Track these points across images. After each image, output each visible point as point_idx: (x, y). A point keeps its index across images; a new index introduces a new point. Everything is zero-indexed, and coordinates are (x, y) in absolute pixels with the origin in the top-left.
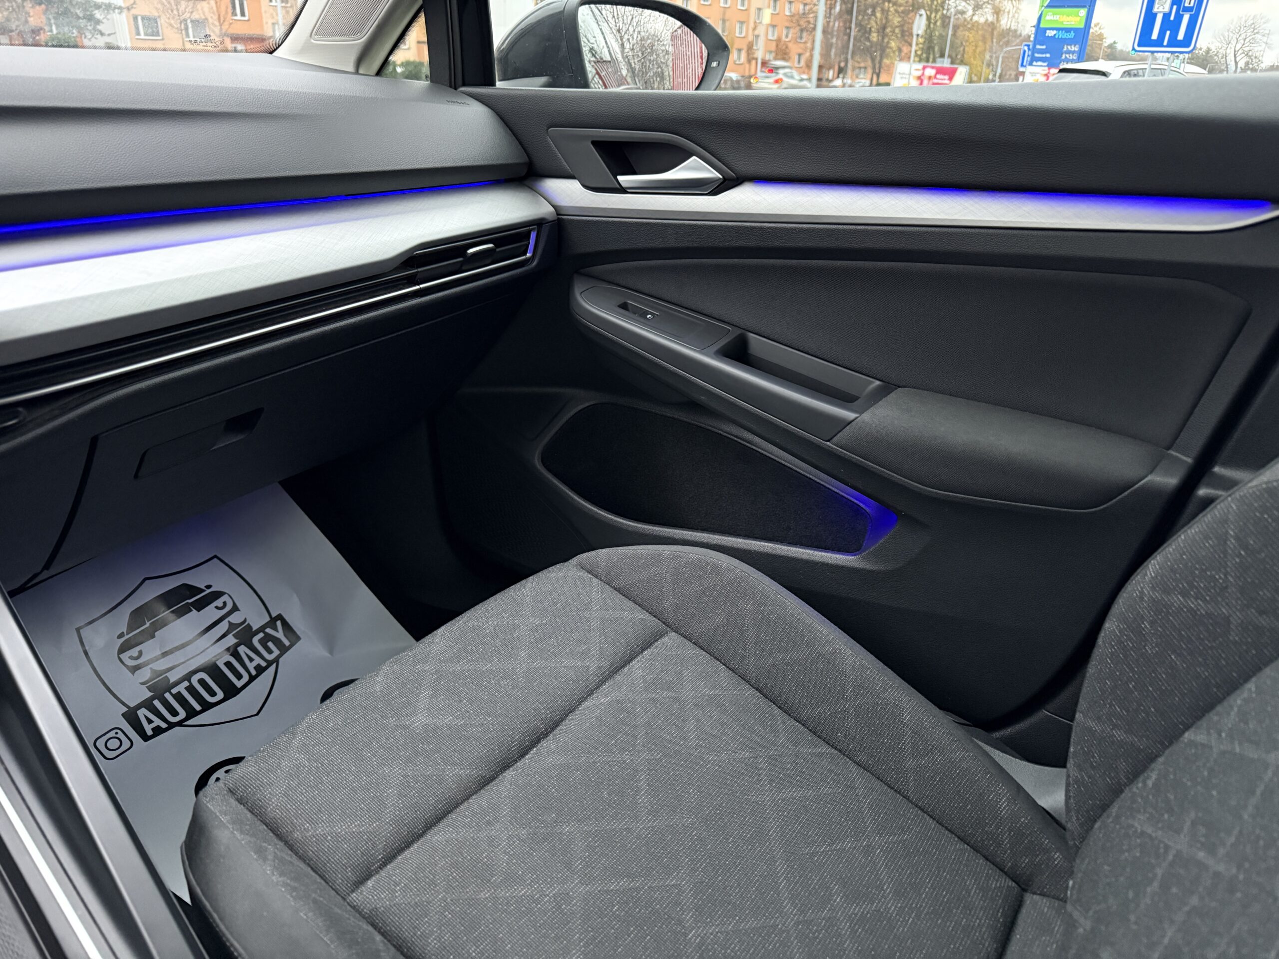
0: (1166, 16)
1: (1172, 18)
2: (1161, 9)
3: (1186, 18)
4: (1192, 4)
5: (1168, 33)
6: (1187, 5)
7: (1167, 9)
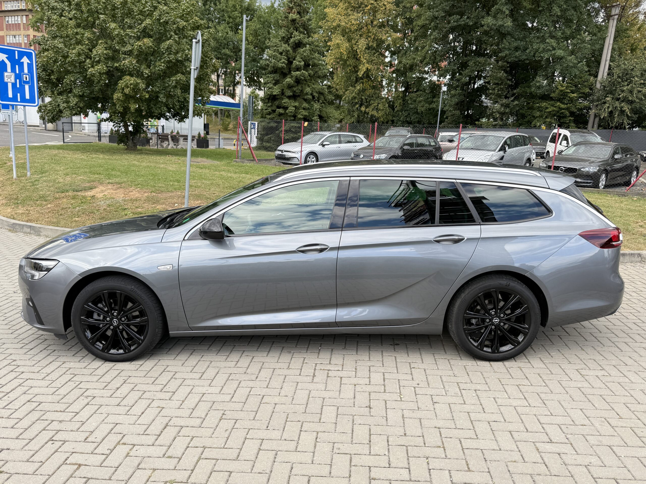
0: (14, 85)
1: (18, 86)
2: (9, 80)
3: (27, 87)
4: (28, 80)
5: (19, 94)
6: (25, 80)
7: (13, 81)
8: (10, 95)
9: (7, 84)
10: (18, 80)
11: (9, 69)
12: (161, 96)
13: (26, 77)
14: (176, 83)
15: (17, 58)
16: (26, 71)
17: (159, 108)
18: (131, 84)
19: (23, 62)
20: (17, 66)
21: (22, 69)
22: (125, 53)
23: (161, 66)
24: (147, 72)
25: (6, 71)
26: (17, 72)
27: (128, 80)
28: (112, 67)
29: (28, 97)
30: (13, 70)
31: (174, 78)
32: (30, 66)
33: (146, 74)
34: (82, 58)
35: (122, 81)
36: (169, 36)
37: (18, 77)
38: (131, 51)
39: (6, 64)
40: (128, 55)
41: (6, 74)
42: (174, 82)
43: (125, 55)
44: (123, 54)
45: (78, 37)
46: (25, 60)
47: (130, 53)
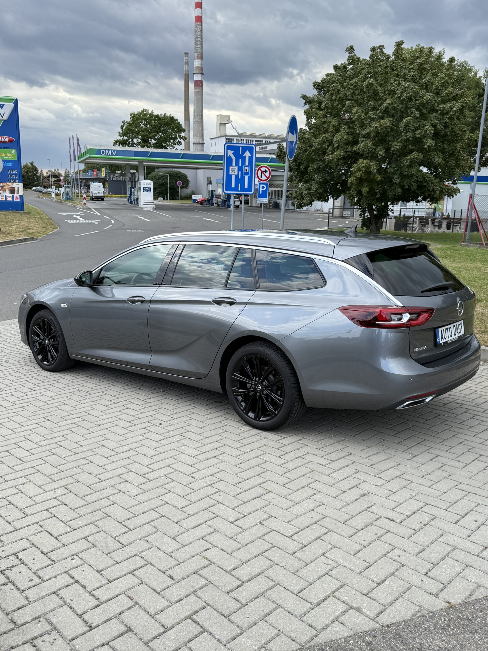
0: (237, 176)
1: (240, 178)
2: (233, 173)
3: (246, 178)
4: (248, 171)
5: (239, 184)
6: (245, 171)
7: (236, 173)
8: (233, 186)
9: (231, 175)
10: (240, 172)
11: (234, 163)
12: (396, 176)
13: (246, 169)
14: (411, 162)
15: (241, 153)
16: (247, 163)
17: (394, 189)
18: (363, 167)
19: (245, 156)
20: (240, 160)
21: (243, 163)
22: (364, 136)
23: (397, 145)
24: (381, 153)
25: (232, 165)
26: (240, 165)
27: (362, 163)
28: (351, 152)
29: (246, 186)
30: (237, 164)
31: (409, 157)
32: (251, 159)
33: (380, 155)
34: (325, 146)
35: (356, 165)
36: (409, 113)
37: (240, 169)
38: (369, 134)
39: (232, 159)
40: (366, 138)
41: (231, 167)
42: (408, 161)
43: (364, 138)
44: (362, 137)
45: (325, 126)
46: (247, 154)
47: (367, 136)
